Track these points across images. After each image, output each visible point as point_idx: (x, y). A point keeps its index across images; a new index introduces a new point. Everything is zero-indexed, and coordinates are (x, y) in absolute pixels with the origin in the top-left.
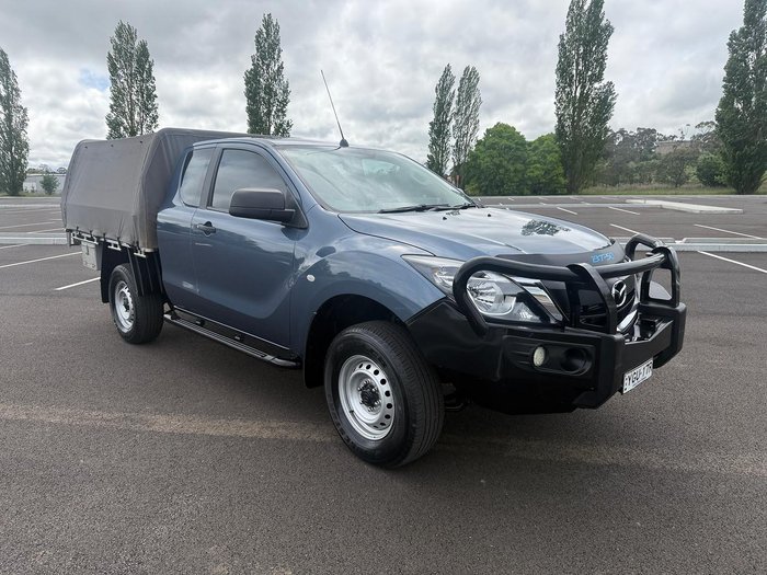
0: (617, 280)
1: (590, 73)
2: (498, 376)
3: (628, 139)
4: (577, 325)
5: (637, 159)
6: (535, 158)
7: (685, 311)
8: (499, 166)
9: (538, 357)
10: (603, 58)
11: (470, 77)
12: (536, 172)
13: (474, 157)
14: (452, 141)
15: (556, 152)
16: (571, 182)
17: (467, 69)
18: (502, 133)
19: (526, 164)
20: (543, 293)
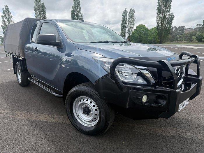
0: (177, 67)
1: (166, 10)
2: (127, 107)
3: (177, 29)
4: (161, 85)
5: (179, 35)
6: (151, 34)
7: (202, 79)
8: (140, 36)
9: (145, 99)
10: (170, 6)
11: (132, 11)
12: (151, 38)
13: (133, 33)
14: (127, 29)
15: (156, 32)
16: (160, 41)
17: (131, 9)
18: (141, 27)
19: (148, 36)
20: (147, 72)
